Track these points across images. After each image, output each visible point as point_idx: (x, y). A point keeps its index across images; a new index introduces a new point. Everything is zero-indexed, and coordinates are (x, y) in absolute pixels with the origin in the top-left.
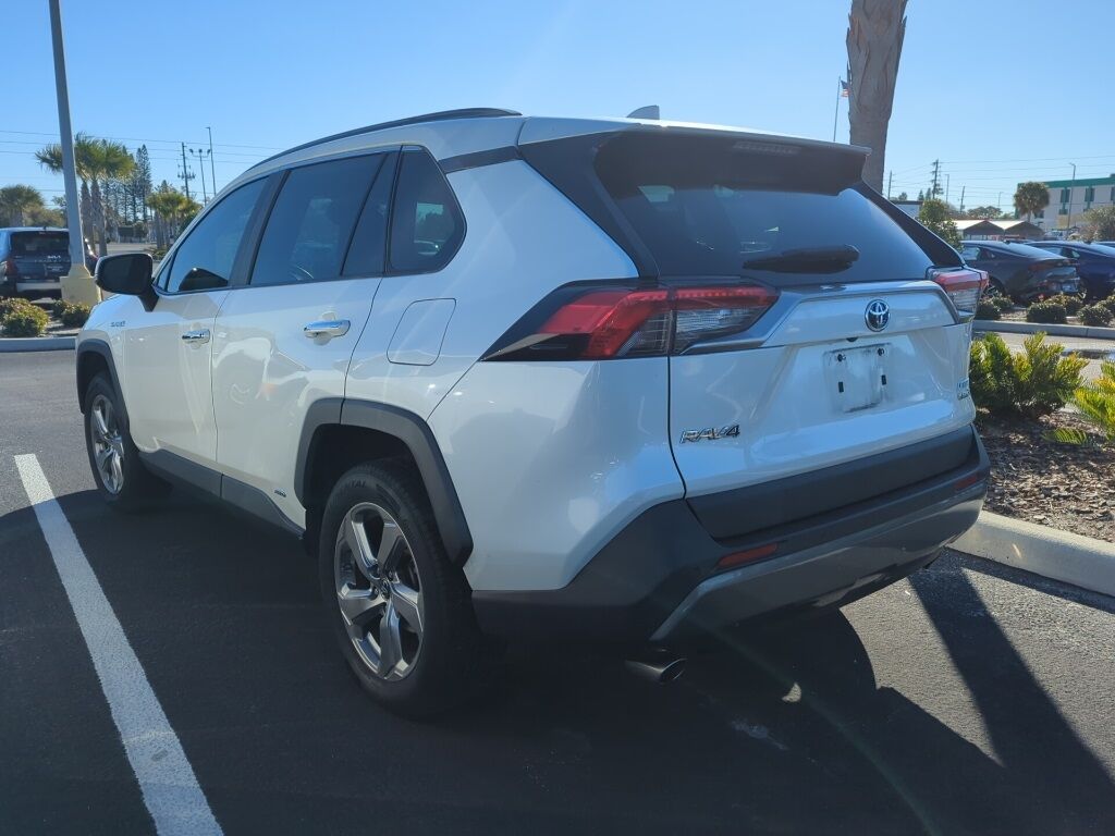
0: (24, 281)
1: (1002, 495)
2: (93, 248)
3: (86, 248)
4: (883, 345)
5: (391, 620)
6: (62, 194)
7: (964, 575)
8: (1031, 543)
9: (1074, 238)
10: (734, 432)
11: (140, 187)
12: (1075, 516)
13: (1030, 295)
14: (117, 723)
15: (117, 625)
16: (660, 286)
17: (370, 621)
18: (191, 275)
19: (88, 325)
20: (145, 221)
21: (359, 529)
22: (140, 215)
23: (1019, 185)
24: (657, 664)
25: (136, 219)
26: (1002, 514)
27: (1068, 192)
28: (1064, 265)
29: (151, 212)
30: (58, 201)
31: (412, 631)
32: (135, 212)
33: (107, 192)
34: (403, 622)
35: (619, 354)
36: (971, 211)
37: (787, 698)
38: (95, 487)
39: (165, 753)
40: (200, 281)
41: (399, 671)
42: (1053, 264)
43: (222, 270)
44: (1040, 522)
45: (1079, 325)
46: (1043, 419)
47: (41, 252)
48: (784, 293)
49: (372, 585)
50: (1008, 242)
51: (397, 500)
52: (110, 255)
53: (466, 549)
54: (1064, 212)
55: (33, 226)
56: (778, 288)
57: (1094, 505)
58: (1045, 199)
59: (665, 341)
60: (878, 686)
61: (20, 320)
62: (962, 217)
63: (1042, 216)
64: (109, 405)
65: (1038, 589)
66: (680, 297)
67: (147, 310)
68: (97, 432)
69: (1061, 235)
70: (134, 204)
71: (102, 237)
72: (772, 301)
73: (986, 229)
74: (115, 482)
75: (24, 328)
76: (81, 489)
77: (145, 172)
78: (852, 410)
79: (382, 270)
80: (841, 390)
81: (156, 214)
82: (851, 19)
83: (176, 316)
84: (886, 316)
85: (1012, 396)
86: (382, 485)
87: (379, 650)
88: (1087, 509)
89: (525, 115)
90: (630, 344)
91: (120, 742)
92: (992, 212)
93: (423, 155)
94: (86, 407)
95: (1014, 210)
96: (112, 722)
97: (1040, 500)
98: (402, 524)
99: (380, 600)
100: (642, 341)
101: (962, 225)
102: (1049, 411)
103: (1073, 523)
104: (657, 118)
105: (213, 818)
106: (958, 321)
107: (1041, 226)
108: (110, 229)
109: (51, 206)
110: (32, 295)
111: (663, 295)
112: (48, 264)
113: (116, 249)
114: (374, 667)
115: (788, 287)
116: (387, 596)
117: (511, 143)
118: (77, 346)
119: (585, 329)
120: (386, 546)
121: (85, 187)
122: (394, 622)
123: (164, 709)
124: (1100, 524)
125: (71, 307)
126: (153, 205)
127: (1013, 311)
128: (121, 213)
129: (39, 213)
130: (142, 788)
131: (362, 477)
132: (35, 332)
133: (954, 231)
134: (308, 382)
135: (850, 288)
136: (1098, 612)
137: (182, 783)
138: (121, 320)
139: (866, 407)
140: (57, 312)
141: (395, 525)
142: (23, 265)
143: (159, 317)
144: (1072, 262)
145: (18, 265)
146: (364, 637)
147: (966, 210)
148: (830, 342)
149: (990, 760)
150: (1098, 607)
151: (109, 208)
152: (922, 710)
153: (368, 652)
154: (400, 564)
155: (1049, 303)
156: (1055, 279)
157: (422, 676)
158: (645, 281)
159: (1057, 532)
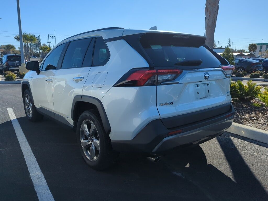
0: (10, 67)
1: (240, 119)
2: (27, 59)
3: (25, 59)
4: (208, 83)
5: (93, 147)
6: (20, 47)
7: (230, 138)
8: (246, 130)
9: (263, 57)
10: (172, 103)
11: (38, 45)
12: (257, 124)
13: (251, 71)
14: (29, 171)
15: (30, 148)
16: (154, 69)
17: (88, 147)
18: (48, 66)
19: (24, 78)
20: (39, 53)
21: (86, 126)
22: (38, 52)
23: (250, 44)
24: (154, 157)
25: (37, 52)
26: (240, 124)
27: (261, 46)
28: (260, 64)
29: (41, 51)
30: (19, 48)
31: (98, 150)
32: (37, 51)
33: (30, 46)
34: (96, 148)
35: (144, 85)
36: (238, 51)
37: (186, 166)
38: (26, 116)
39: (40, 178)
40: (50, 68)
41: (95, 159)
42: (257, 64)
43: (55, 65)
44: (249, 125)
45: (262, 78)
46: (252, 101)
47: (14, 60)
48: (184, 71)
49: (88, 139)
50: (246, 58)
51: (94, 119)
52: (31, 61)
53: (110, 130)
54: (260, 51)
55: (13, 54)
56: (183, 70)
57: (262, 122)
58: (256, 48)
59: (155, 82)
60: (208, 164)
61: (9, 77)
62: (235, 52)
63: (255, 52)
64: (29, 97)
65: (248, 141)
66: (159, 72)
67: (38, 74)
68: (26, 103)
69: (260, 56)
70: (37, 49)
71: (29, 57)
72: (181, 73)
73: (241, 55)
74: (30, 115)
75: (10, 79)
76: (23, 116)
77: (40, 41)
78: (201, 98)
79: (91, 65)
80: (198, 93)
81: (42, 51)
82: (206, 5)
83: (44, 76)
84: (209, 76)
85: (244, 95)
86: (91, 115)
87: (90, 154)
88: (260, 122)
89: (125, 29)
90: (147, 82)
91: (30, 175)
92: (243, 51)
93: (101, 38)
94: (24, 97)
95: (248, 50)
96: (28, 170)
97: (249, 120)
98: (95, 125)
99: (90, 142)
100: (150, 82)
101: (235, 54)
102: (253, 99)
103: (257, 126)
104: (156, 29)
105: (50, 193)
106: (227, 77)
107: (255, 55)
108: (31, 55)
109: (17, 49)
110: (12, 71)
111: (155, 71)
112: (16, 63)
113: (32, 60)
114: (89, 158)
115: (185, 69)
116: (92, 142)
117: (121, 35)
118: (22, 82)
119: (137, 79)
120: (92, 130)
121: (25, 45)
122: (94, 148)
123: (40, 167)
124: (263, 126)
125: (21, 73)
126: (41, 49)
127: (247, 75)
128: (34, 51)
129: (15, 51)
130: (34, 186)
131: (86, 114)
132: (13, 79)
133: (233, 55)
134: (74, 91)
135: (200, 70)
136: (262, 147)
137: (44, 184)
138: (32, 77)
139: (204, 98)
140: (18, 75)
141: (94, 125)
142: (10, 63)
143: (40, 76)
144: (261, 63)
145: (9, 63)
146: (87, 151)
147: (237, 50)
148: (195, 82)
149: (233, 181)
150: (262, 146)
151: (31, 50)
152: (218, 170)
153: (88, 155)
154: (95, 134)
155: (256, 73)
156: (258, 67)
157: (100, 160)
158: (151, 68)
159: (253, 128)
